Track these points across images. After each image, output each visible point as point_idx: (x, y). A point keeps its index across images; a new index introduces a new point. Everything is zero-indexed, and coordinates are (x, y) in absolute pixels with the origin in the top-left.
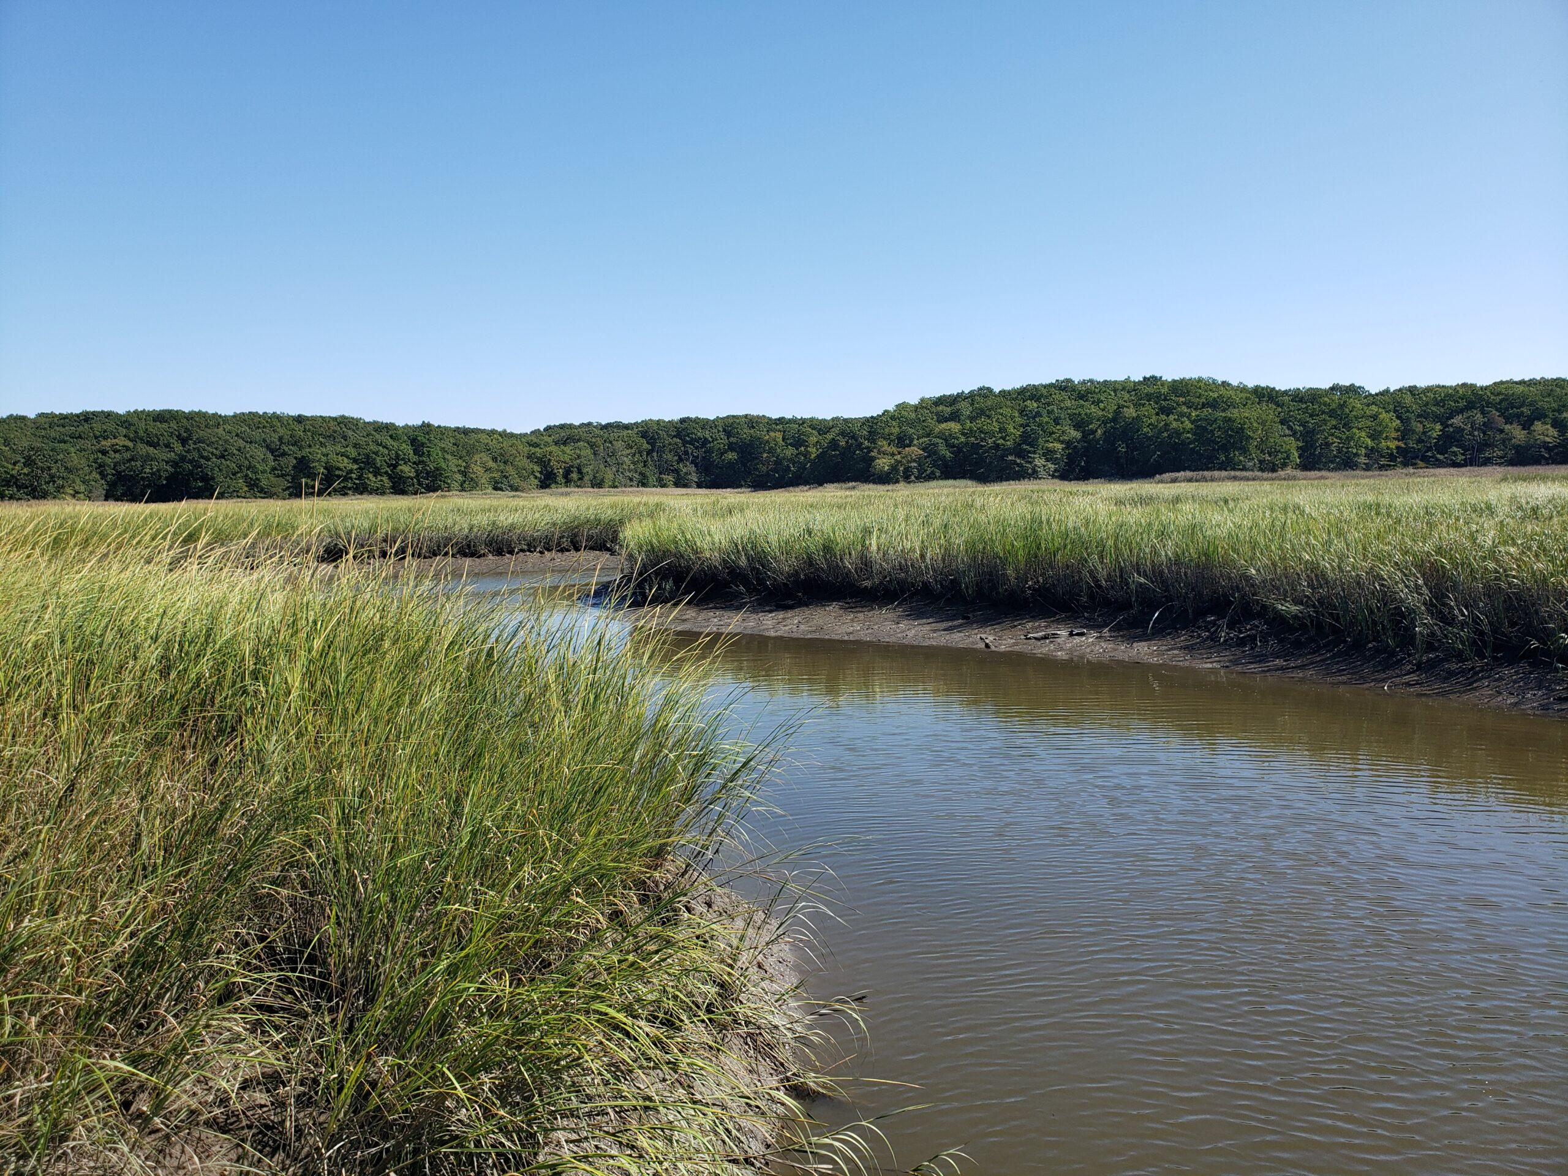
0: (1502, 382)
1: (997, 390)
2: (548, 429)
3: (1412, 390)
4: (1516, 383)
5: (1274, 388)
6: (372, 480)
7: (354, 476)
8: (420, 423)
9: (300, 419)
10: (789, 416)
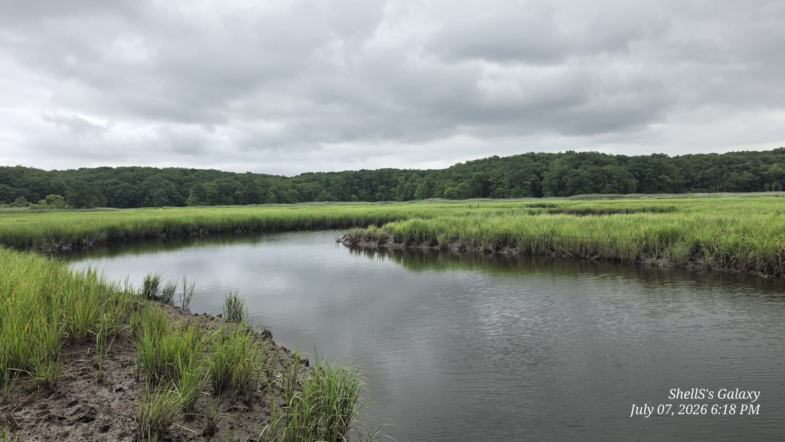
0: (729, 153)
1: (501, 158)
2: (302, 174)
3: (688, 157)
4: (735, 153)
5: (626, 156)
6: (224, 198)
7: (216, 196)
8: (246, 172)
9: (193, 171)
10: (408, 169)
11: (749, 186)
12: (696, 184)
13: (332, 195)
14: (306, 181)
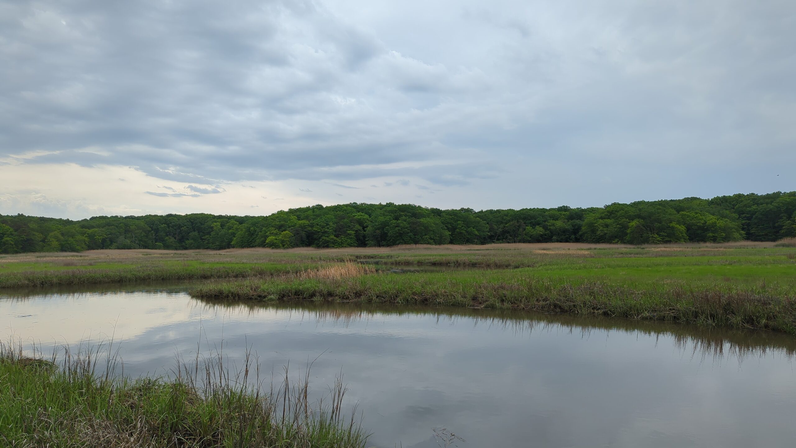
5: (439, 209)
11: (540, 238)
12: (498, 237)
13: (132, 242)
14: (98, 226)
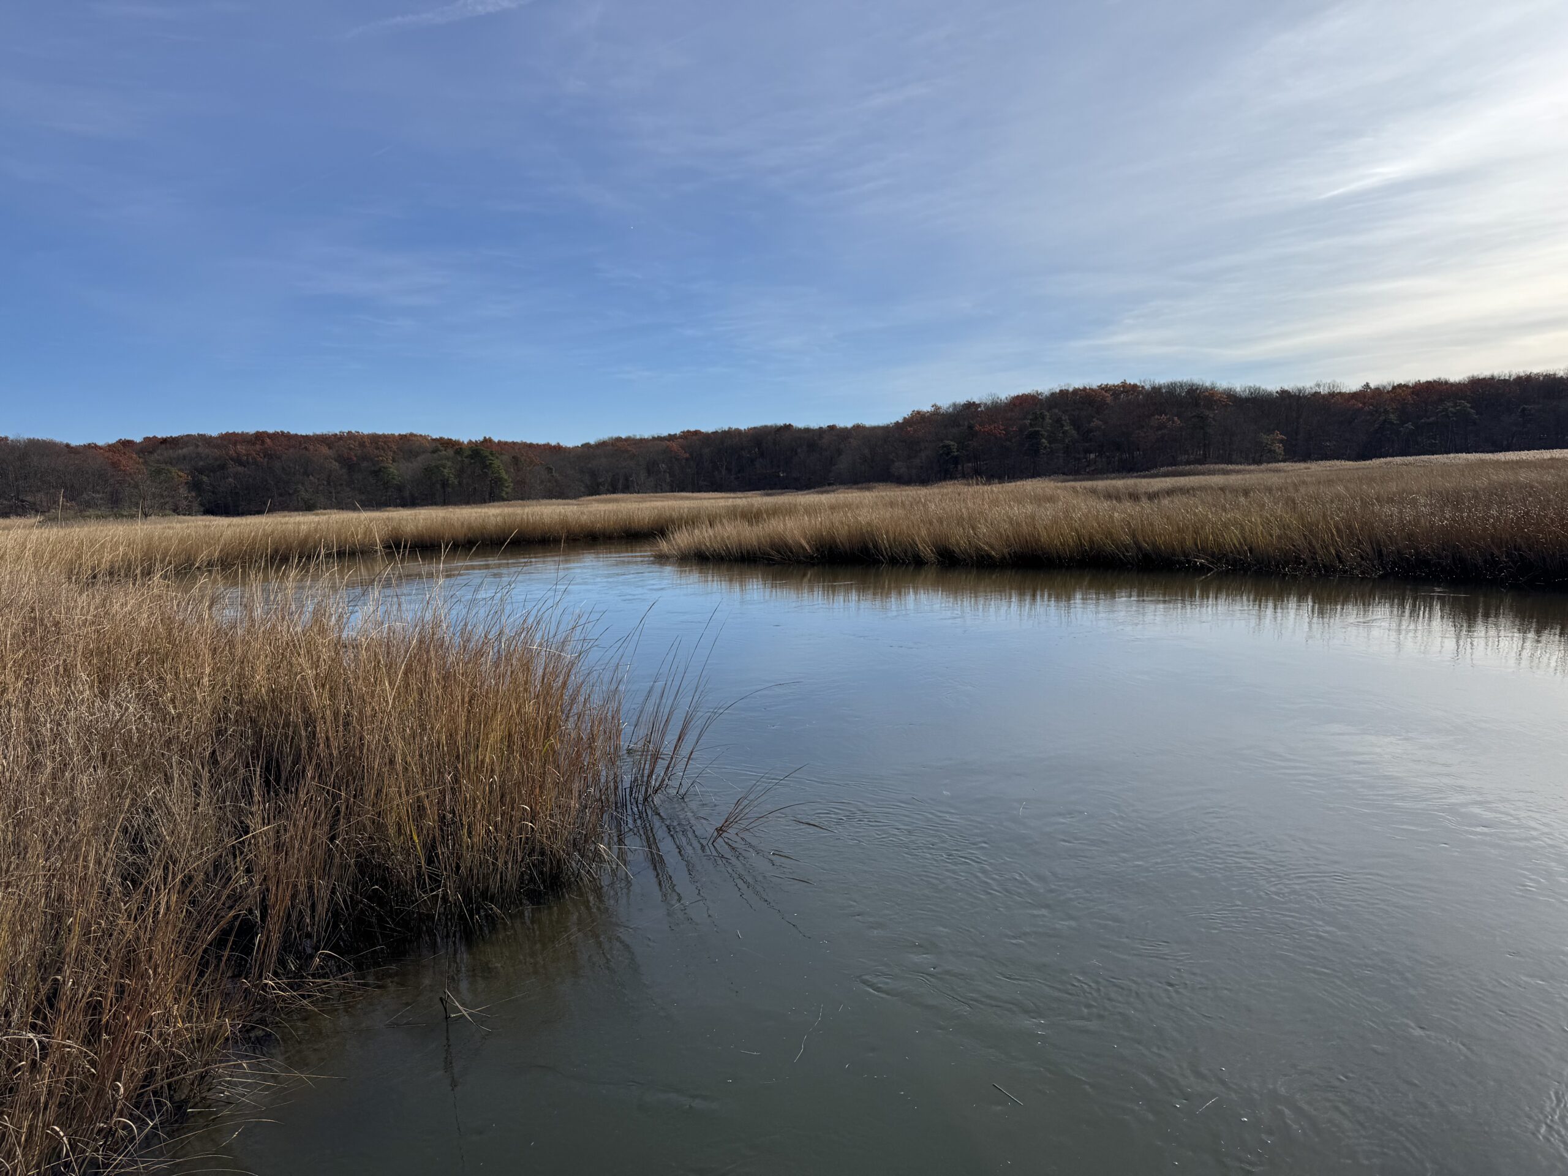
2: (599, 443)
8: (482, 439)
